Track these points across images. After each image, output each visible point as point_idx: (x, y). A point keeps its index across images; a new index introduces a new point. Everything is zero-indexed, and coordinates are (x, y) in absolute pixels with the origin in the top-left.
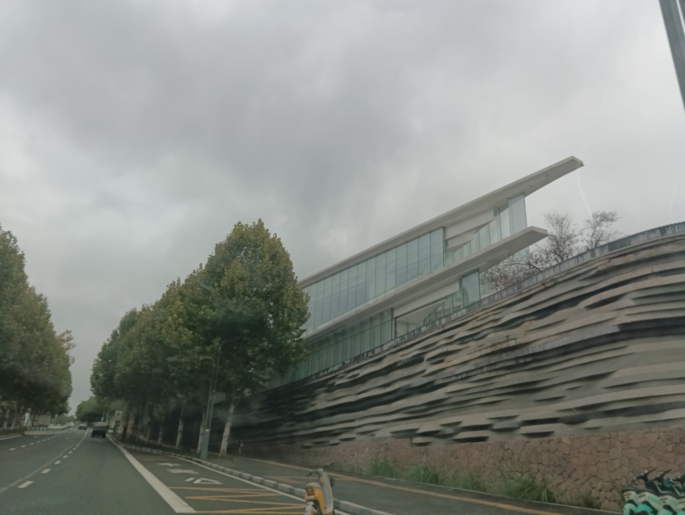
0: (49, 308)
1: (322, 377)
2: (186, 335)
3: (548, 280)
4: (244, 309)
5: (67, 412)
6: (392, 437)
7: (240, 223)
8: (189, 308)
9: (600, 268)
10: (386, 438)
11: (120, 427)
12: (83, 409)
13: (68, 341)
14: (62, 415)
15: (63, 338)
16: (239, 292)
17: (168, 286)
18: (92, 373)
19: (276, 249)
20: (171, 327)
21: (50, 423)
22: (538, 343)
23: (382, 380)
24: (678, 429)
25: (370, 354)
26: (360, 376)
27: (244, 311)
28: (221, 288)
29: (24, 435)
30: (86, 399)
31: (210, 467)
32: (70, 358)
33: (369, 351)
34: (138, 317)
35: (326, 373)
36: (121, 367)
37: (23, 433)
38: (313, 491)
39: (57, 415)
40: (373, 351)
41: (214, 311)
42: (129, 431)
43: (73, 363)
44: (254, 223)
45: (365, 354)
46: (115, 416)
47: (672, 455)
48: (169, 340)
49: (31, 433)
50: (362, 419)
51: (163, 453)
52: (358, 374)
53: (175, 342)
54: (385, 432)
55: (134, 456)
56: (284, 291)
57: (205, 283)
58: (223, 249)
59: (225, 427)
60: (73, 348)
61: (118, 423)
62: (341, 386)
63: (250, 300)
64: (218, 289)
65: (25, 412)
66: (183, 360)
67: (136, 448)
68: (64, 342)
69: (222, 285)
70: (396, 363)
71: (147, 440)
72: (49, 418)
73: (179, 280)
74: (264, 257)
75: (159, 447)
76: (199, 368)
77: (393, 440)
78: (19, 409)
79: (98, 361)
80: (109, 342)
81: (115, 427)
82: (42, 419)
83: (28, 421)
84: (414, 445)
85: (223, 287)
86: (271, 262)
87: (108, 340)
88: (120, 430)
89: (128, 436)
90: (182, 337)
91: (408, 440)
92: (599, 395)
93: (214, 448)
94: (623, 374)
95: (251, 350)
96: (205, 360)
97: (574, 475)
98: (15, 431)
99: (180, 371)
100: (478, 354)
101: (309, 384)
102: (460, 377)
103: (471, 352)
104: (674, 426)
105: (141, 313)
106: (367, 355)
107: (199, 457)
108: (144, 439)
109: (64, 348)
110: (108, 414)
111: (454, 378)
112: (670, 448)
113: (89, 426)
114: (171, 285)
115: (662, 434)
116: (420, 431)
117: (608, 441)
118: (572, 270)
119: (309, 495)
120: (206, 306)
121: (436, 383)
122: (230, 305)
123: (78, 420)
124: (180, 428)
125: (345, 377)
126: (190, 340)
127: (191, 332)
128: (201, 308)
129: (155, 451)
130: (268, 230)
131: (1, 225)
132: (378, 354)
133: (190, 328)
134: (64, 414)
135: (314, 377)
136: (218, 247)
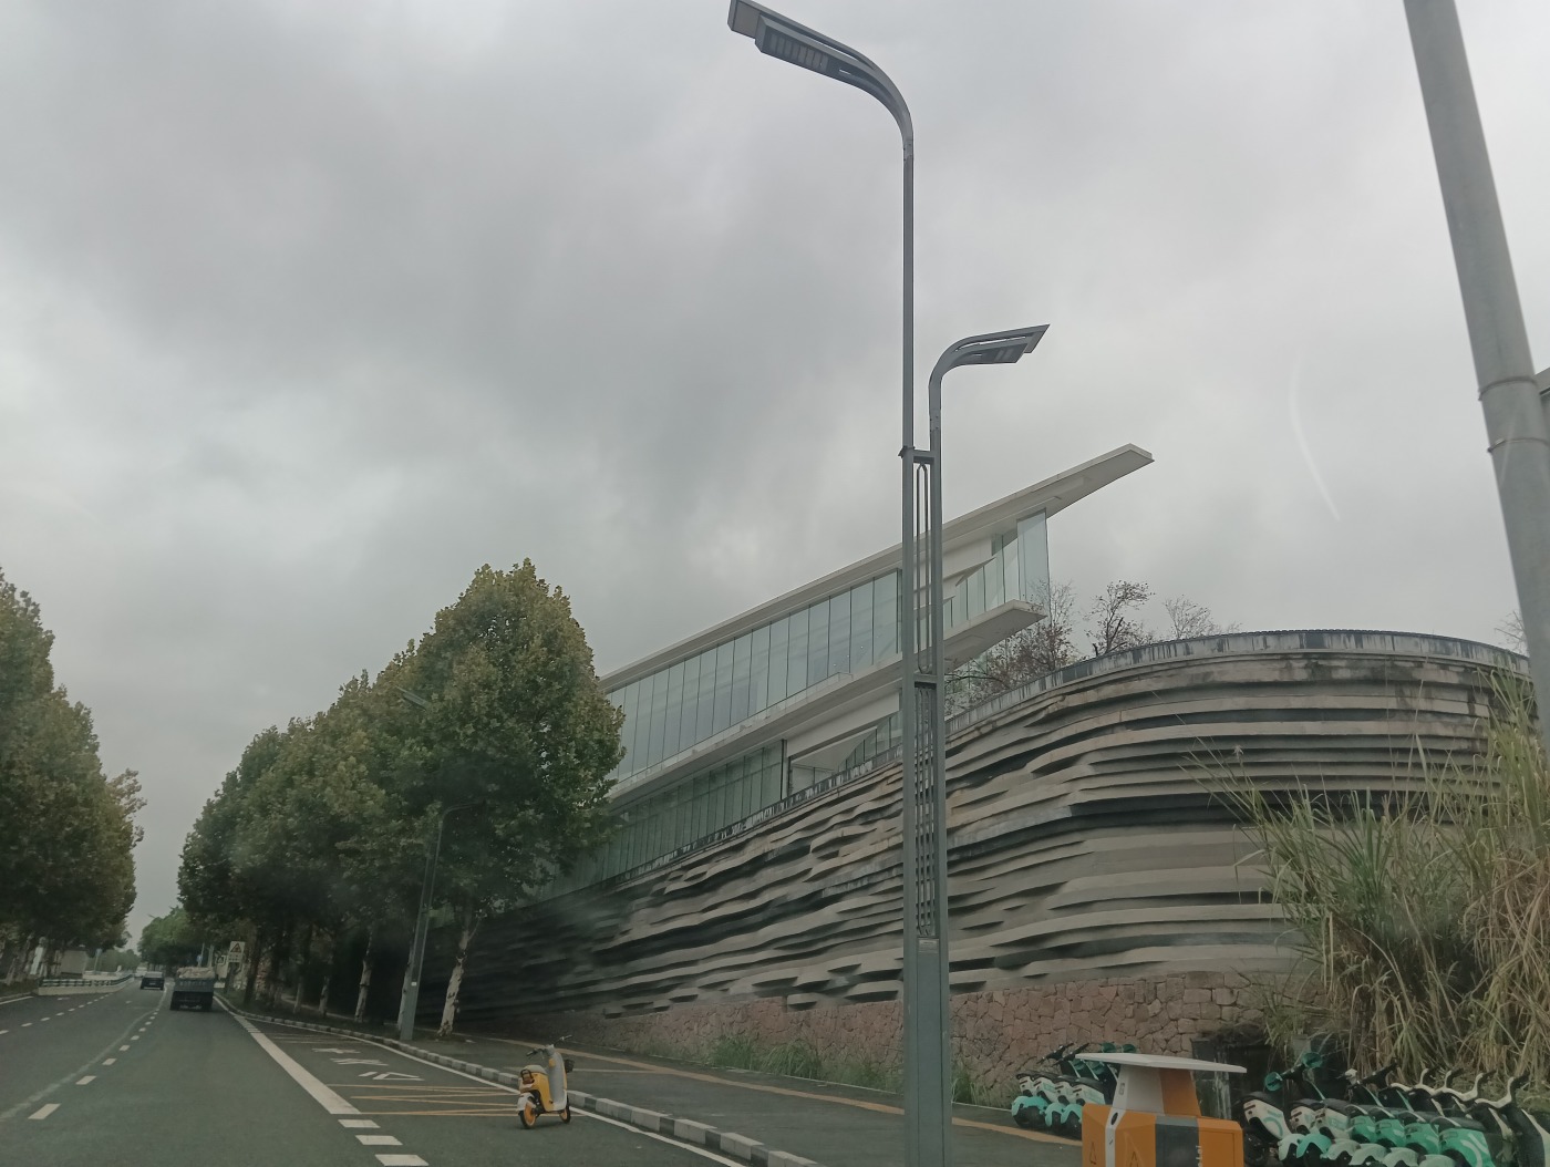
0: (94, 732)
1: (642, 876)
2: (373, 797)
3: (984, 723)
4: (490, 744)
5: (121, 944)
6: (756, 993)
7: (487, 566)
8: (381, 744)
9: (1051, 710)
10: (744, 996)
11: (238, 977)
12: (157, 937)
13: (130, 793)
14: (109, 951)
15: (119, 787)
16: (479, 711)
17: (341, 689)
18: (181, 862)
19: (556, 621)
20: (344, 782)
21: (87, 969)
22: (969, 828)
23: (743, 887)
24: (1142, 979)
25: (725, 835)
26: (707, 876)
27: (489, 748)
28: (444, 704)
29: (37, 995)
30: (164, 913)
31: (415, 1054)
32: (134, 830)
33: (723, 830)
34: (281, 745)
35: (649, 869)
36: (243, 854)
37: (34, 991)
38: (532, 1077)
39: (99, 951)
40: (729, 829)
41: (430, 748)
42: (259, 985)
43: (139, 840)
44: (516, 566)
45: (717, 835)
46: (229, 953)
47: (1133, 1021)
48: (340, 807)
49: (50, 991)
50: (707, 961)
51: (328, 1030)
52: (705, 873)
53: (352, 812)
54: (744, 984)
55: (268, 1036)
56: (568, 706)
57: (415, 691)
58: (451, 622)
59: (450, 977)
60: (139, 808)
61: (234, 968)
62: (675, 895)
63: (502, 727)
64: (439, 706)
65: (34, 944)
66: (368, 846)
67: (273, 1020)
68: (123, 796)
69: (447, 697)
70: (765, 855)
71: (296, 1003)
72: (86, 958)
73: (365, 676)
74: (532, 638)
75: (322, 1019)
76: (399, 862)
77: (756, 999)
78: (23, 941)
79: (193, 838)
80: (219, 798)
81: (229, 975)
82: (68, 960)
83: (40, 963)
84: (789, 1008)
85: (449, 700)
86: (545, 649)
87: (217, 795)
88: (240, 983)
89: (258, 995)
90: (365, 802)
91: (778, 999)
92: (1043, 922)
93: (428, 1017)
94: (1077, 886)
95: (503, 826)
96: (411, 846)
97: (1007, 1057)
98: (15, 987)
99: (362, 866)
100: (885, 845)
101: (618, 890)
102: (859, 885)
103: (875, 841)
104: (1138, 975)
105: (287, 738)
106: (720, 837)
107: (397, 1038)
108: (292, 1002)
109: (121, 807)
110: (212, 949)
111: (851, 887)
112: (1129, 1011)
113: (171, 973)
114: (348, 686)
115: (1121, 988)
116: (799, 982)
117: (1052, 998)
118: (1015, 709)
119: (525, 1083)
120: (413, 741)
121: (824, 895)
122: (461, 738)
123: (144, 959)
124: (364, 978)
125: (684, 878)
126: (382, 807)
127: (384, 792)
128: (404, 745)
129: (311, 1027)
130: (542, 581)
131: (2, 571)
132: (737, 836)
133: (382, 783)
134: (116, 948)
135: (628, 877)
136: (442, 617)
